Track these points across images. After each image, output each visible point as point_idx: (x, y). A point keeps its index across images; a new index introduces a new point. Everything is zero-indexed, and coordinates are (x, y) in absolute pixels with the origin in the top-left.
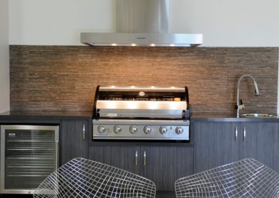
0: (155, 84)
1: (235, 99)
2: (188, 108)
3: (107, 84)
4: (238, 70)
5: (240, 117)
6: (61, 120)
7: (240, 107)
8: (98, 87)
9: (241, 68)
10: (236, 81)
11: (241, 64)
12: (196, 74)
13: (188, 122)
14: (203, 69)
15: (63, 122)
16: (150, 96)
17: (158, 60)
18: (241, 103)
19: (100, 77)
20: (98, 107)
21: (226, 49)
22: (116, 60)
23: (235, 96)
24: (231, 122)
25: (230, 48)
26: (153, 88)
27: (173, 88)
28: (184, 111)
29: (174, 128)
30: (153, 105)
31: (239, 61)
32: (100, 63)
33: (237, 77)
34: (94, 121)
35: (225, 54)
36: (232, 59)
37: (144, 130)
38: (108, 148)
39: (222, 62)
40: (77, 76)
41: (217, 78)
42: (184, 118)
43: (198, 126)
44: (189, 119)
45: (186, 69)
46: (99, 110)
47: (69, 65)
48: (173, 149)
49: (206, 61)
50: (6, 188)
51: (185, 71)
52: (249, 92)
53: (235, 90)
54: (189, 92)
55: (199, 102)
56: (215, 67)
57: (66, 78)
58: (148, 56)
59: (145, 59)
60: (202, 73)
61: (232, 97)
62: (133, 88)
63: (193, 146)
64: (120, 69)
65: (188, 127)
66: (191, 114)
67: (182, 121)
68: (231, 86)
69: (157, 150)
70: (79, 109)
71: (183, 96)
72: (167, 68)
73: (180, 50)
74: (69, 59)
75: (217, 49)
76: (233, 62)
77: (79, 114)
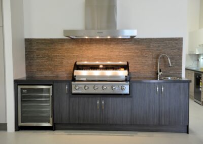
0: (110, 61)
1: (157, 69)
2: (128, 75)
3: (81, 61)
4: (159, 52)
5: (160, 79)
6: (53, 82)
7: (160, 74)
8: (76, 62)
9: (160, 50)
10: (157, 58)
11: (160, 48)
12: (134, 54)
13: (128, 83)
14: (138, 51)
15: (55, 84)
16: (107, 67)
17: (111, 46)
18: (160, 71)
19: (77, 56)
20: (75, 75)
21: (151, 39)
22: (87, 46)
23: (157, 67)
24: (154, 83)
25: (154, 39)
26: (109, 63)
27: (120, 63)
28: (126, 76)
29: (120, 86)
30: (109, 73)
31: (159, 46)
32: (78, 48)
33: (158, 56)
34: (73, 82)
35: (151, 42)
36: (155, 45)
37: (103, 87)
38: (81, 98)
39: (149, 47)
40: (64, 56)
41: (146, 57)
42: (126, 81)
43: (134, 85)
44: (129, 81)
45: (127, 51)
46: (75, 76)
47: (60, 50)
48: (120, 99)
49: (139, 46)
50: (22, 122)
51: (127, 53)
52: (165, 65)
53: (157, 63)
54: (129, 65)
55: (136, 71)
56: (145, 50)
57: (58, 57)
58: (105, 44)
59: (104, 46)
60: (137, 53)
61: (155, 68)
62: (97, 63)
63: (131, 97)
64: (89, 51)
65: (128, 86)
66: (130, 78)
67: (124, 83)
68: (154, 61)
69: (110, 99)
70: (66, 75)
71: (126, 67)
72: (116, 51)
73: (124, 40)
74: (59, 46)
75: (146, 39)
76: (156, 47)
77: (65, 79)
